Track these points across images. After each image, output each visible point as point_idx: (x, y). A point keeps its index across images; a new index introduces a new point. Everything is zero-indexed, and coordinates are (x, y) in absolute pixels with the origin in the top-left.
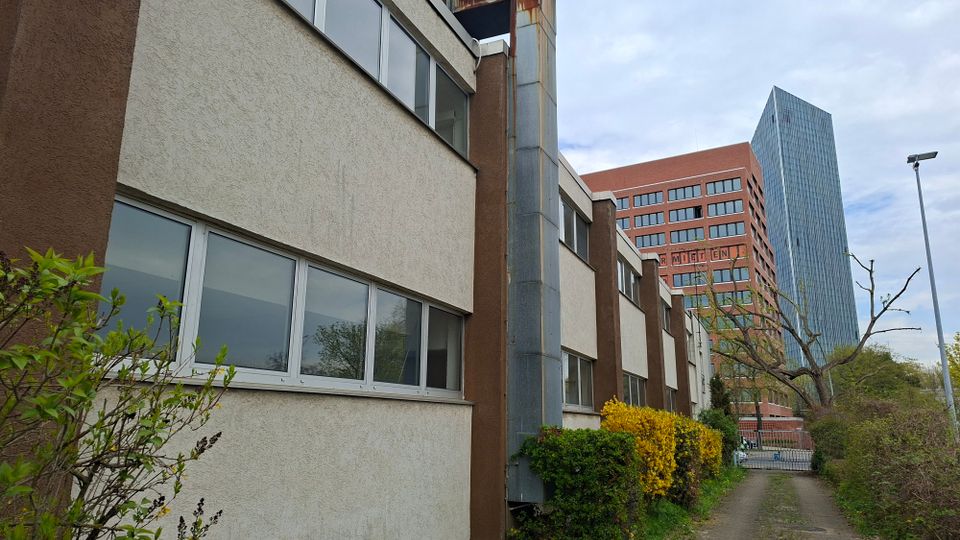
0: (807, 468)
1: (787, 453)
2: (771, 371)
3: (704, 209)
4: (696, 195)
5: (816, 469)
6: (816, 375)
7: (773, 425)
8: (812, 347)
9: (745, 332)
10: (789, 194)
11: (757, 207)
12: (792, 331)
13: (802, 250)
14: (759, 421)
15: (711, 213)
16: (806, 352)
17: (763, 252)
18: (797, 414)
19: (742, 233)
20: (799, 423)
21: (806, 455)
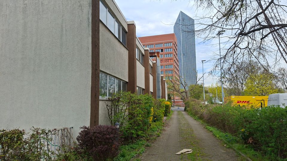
0: (184, 110)
1: (180, 108)
2: (178, 91)
3: (163, 50)
4: (162, 46)
5: (185, 110)
6: (186, 93)
7: (177, 102)
8: (186, 87)
9: (174, 84)
10: (183, 41)
11: (175, 50)
12: (182, 84)
13: (185, 56)
14: (174, 101)
15: (165, 51)
16: (184, 88)
17: (176, 61)
18: (181, 99)
19: (172, 57)
20: (182, 101)
21: (183, 108)
